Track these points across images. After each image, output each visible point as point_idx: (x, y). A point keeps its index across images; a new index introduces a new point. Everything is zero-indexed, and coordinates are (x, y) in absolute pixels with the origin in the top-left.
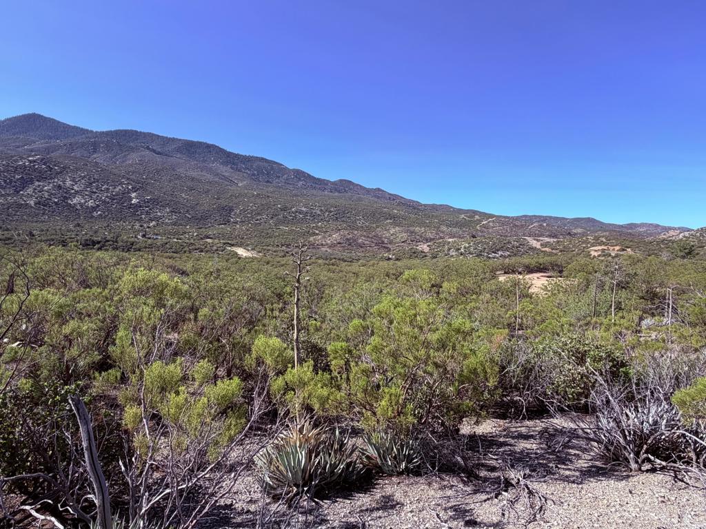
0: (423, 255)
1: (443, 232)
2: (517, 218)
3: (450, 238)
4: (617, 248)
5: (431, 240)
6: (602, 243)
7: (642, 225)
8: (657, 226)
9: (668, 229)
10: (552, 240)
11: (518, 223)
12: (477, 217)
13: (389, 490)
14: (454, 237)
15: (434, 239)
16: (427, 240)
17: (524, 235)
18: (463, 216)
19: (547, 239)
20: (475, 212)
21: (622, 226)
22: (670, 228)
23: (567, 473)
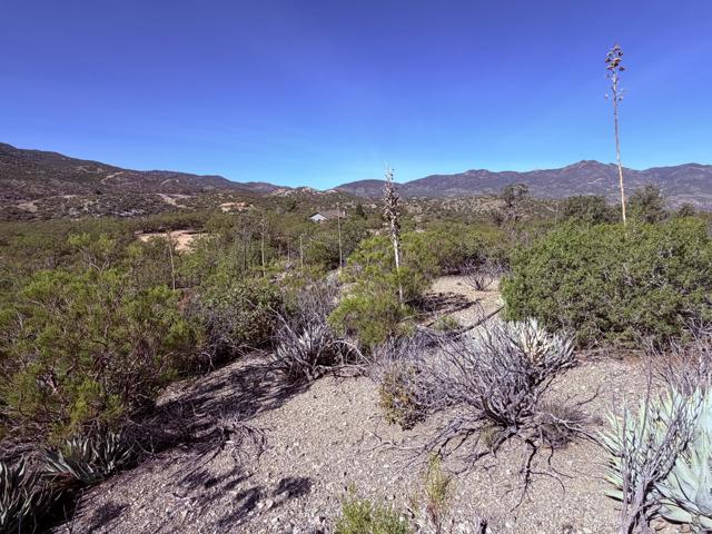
0: (30, 217)
1: (55, 187)
2: (148, 173)
3: (68, 194)
4: (243, 204)
5: (38, 196)
6: (230, 200)
7: (259, 184)
8: (270, 185)
9: (277, 188)
10: (186, 197)
11: (149, 179)
12: (100, 170)
13: (102, 500)
14: (72, 193)
15: (42, 195)
16: (32, 197)
17: (157, 191)
18: (81, 168)
19: (181, 196)
20: (97, 165)
21: (244, 185)
22: (279, 187)
23: (267, 402)
